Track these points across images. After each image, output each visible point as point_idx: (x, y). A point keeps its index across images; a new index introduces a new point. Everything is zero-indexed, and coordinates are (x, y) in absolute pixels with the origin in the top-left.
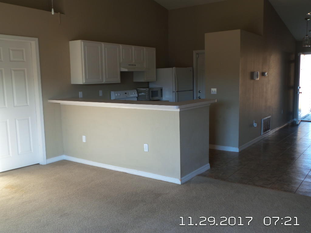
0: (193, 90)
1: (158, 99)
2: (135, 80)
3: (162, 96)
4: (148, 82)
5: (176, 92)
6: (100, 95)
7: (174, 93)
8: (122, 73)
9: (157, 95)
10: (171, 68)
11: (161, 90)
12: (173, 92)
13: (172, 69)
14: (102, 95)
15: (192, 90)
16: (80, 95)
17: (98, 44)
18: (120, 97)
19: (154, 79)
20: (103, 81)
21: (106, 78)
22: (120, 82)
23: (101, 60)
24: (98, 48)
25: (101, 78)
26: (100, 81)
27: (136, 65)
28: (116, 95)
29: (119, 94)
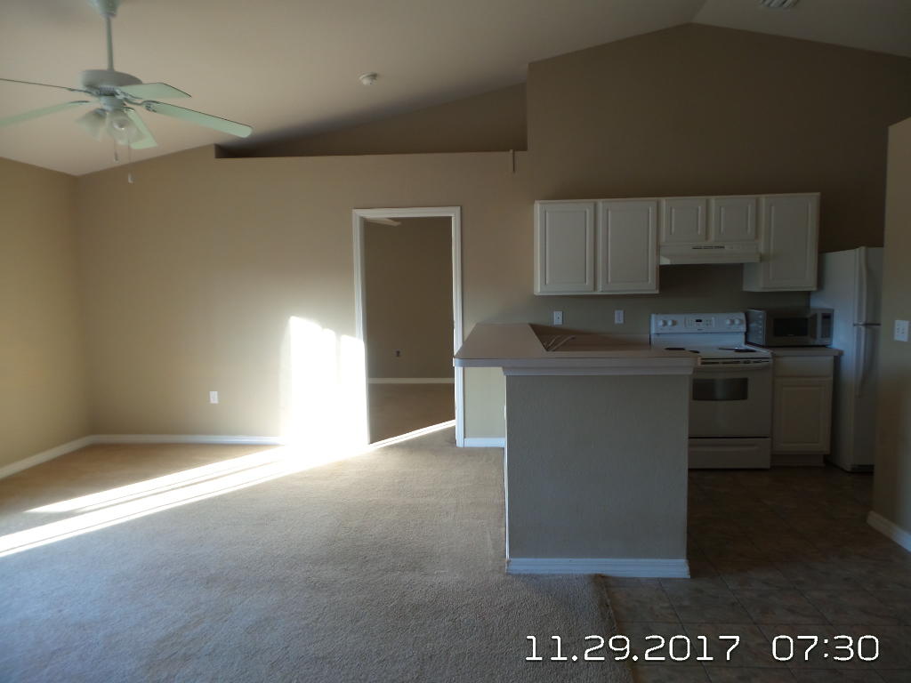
1: (811, 344)
3: (827, 334)
5: (863, 327)
7: (856, 328)
11: (827, 317)
12: (854, 325)
14: (622, 322)
16: (557, 319)
17: (585, 206)
18: (676, 329)
19: (809, 283)
20: (595, 288)
21: (607, 282)
22: (657, 292)
23: (592, 241)
24: (586, 212)
25: (589, 282)
26: (585, 288)
27: (723, 247)
28: (661, 323)
29: (670, 323)
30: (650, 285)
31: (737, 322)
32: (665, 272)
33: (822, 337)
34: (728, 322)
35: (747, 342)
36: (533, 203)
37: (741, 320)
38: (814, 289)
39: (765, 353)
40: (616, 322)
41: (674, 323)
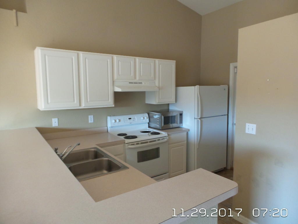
0: (228, 115)
1: (176, 127)
2: (148, 102)
3: (181, 122)
4: (169, 104)
5: (199, 120)
6: (89, 122)
7: (196, 120)
8: (116, 94)
9: (173, 122)
10: (193, 87)
11: (181, 115)
12: (195, 118)
13: (195, 87)
14: (92, 121)
15: (225, 115)
16: (55, 123)
17: (72, 54)
18: (120, 124)
19: (172, 100)
20: (80, 105)
21: (87, 102)
22: (113, 106)
23: (77, 76)
24: (72, 59)
25: (76, 101)
26: (74, 105)
27: (142, 83)
28: (114, 121)
29: (118, 121)
30: (110, 102)
31: (145, 118)
32: (117, 95)
33: (180, 123)
34: (142, 118)
35: (149, 127)
36: (34, 48)
37: (147, 117)
38: (175, 102)
39: (164, 134)
40: (90, 122)
41: (120, 121)
